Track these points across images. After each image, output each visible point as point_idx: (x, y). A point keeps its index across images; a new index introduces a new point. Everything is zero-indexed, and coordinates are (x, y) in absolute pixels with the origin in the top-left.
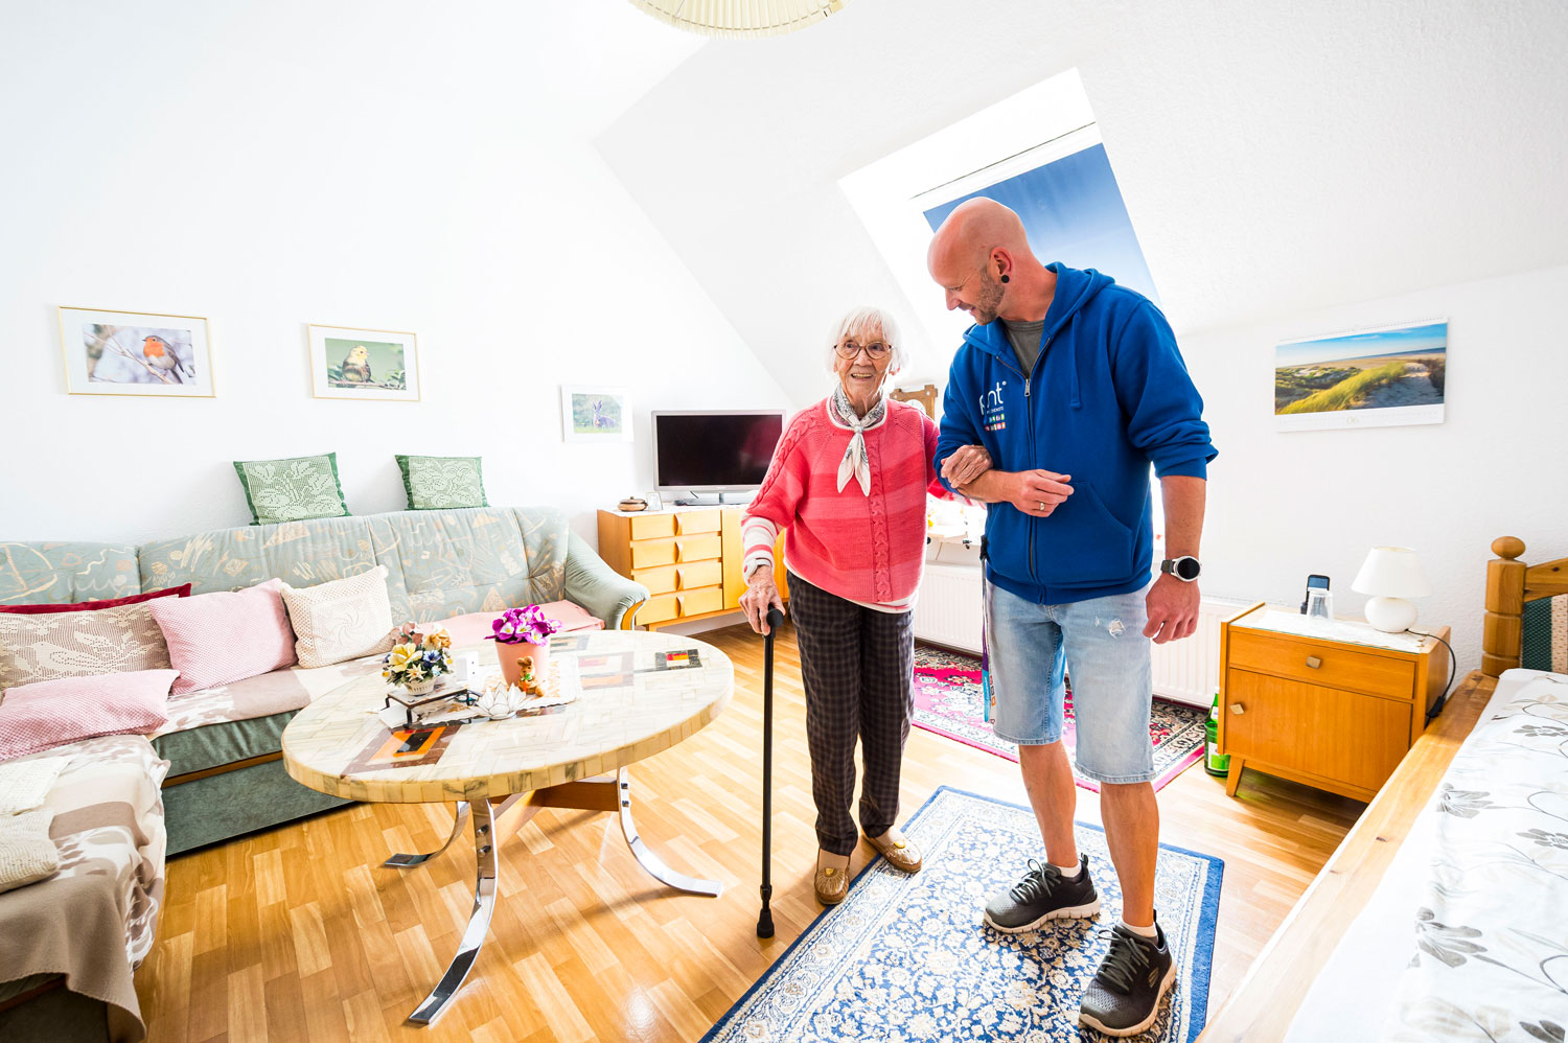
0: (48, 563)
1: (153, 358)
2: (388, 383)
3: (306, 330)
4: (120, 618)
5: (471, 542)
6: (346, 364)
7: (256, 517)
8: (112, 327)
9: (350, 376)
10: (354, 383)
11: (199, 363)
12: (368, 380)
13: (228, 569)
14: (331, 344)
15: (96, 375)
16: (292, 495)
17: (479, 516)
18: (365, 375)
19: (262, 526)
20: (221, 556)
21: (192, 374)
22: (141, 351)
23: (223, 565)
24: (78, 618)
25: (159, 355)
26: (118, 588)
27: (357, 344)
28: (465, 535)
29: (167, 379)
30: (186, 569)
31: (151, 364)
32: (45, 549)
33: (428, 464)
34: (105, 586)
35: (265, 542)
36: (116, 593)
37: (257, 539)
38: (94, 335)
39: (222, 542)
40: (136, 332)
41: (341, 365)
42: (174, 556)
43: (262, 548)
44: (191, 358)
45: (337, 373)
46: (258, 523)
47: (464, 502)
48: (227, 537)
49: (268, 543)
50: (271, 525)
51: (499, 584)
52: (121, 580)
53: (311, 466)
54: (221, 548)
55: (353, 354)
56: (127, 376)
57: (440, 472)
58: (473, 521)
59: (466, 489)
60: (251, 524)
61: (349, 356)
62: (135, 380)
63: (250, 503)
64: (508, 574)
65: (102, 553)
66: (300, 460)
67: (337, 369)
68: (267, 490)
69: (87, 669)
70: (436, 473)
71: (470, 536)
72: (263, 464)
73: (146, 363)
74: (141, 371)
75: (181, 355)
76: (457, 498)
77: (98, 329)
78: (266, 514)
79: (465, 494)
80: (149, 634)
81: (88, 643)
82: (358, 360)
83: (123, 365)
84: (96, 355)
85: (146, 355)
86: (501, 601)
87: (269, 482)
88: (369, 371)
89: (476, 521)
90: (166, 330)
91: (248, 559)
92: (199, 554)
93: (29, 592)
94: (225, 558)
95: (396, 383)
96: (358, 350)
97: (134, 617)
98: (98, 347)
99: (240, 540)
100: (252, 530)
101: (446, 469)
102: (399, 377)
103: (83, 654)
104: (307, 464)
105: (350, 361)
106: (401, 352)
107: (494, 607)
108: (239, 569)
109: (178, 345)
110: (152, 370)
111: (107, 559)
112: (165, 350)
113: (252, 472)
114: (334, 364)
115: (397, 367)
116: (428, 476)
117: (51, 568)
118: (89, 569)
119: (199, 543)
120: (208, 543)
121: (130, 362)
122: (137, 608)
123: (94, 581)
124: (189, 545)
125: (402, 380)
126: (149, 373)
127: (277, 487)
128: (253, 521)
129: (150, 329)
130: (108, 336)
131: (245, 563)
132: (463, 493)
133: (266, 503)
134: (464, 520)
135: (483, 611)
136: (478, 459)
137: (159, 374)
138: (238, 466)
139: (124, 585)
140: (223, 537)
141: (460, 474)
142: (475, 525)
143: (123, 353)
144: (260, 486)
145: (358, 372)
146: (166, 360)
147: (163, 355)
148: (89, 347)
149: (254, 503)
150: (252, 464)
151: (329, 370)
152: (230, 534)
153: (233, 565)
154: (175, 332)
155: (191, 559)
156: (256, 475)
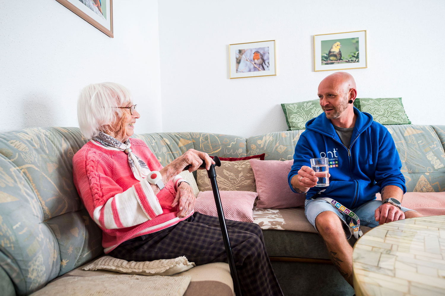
0: (219, 142)
1: (256, 61)
2: (350, 60)
3: (313, 39)
4: (239, 166)
5: (404, 144)
6: (330, 52)
7: (290, 127)
8: (244, 50)
9: (332, 58)
10: (333, 62)
11: (271, 61)
12: (340, 59)
13: (279, 149)
14: (324, 43)
15: (238, 70)
16: (305, 118)
17: (408, 129)
18: (338, 57)
19: (292, 131)
20: (276, 143)
21: (269, 66)
22: (252, 58)
23: (277, 148)
24: (225, 164)
25: (258, 59)
26: (240, 154)
27: (335, 41)
28: (401, 140)
29: (260, 69)
30: (263, 148)
31: (255, 63)
32: (219, 136)
33: (371, 102)
34: (235, 153)
35: (293, 139)
36: (239, 156)
37: (290, 136)
38: (239, 54)
39: (277, 137)
40: (251, 50)
41: (328, 53)
42: (259, 142)
43: (292, 141)
44: (268, 59)
45: (326, 58)
46: (290, 130)
47: (396, 121)
48: (278, 135)
49: (295, 139)
50: (296, 131)
51: (428, 174)
52: (240, 151)
53: (313, 104)
54: (276, 140)
55: (334, 47)
56: (247, 69)
57: (378, 105)
58: (404, 132)
59: (396, 114)
60: (287, 130)
61: (332, 48)
62: (250, 71)
63: (287, 121)
64: (433, 167)
65: (235, 139)
66: (308, 102)
67: (326, 55)
68: (294, 115)
69: (227, 187)
70: (376, 106)
71: (403, 141)
72: (293, 104)
73: (254, 63)
74: (252, 67)
75: (265, 58)
76: (392, 119)
77: (240, 51)
78: (294, 125)
79: (397, 116)
80: (249, 175)
81: (227, 175)
82: (336, 49)
83: (246, 64)
84: (238, 62)
85: (254, 59)
86: (429, 186)
87: (295, 111)
88: (341, 55)
89: (406, 132)
90: (261, 48)
91: (286, 146)
92: (268, 142)
93: (213, 152)
94: (277, 145)
95: (354, 59)
96: (336, 44)
97: (244, 166)
98: (239, 59)
99: (284, 137)
100: (288, 133)
101: (383, 103)
102: (356, 56)
103: (225, 180)
104: (311, 103)
105: (332, 50)
106: (358, 42)
107: (424, 189)
108: (283, 150)
109: (264, 53)
110: (255, 66)
111: (237, 142)
112: (260, 57)
113: (288, 107)
114: (324, 53)
115: (355, 50)
116: (372, 107)
117: (220, 144)
118: (231, 145)
119: (268, 137)
120: (271, 137)
121: (248, 63)
122: (245, 162)
123: (232, 151)
124: (264, 138)
125: (357, 57)
126: (254, 67)
127: (298, 114)
128: (288, 129)
129: (256, 48)
130: (243, 54)
131: (285, 148)
132: (395, 116)
133: (294, 120)
134: (398, 131)
135: (416, 191)
136: (400, 99)
137: (257, 67)
138: (283, 105)
139: (241, 153)
140: (277, 135)
141: (391, 106)
142: (406, 134)
143: (247, 60)
144: (291, 113)
145: (335, 56)
146: (260, 61)
147: (259, 59)
148: (237, 59)
149: (290, 120)
150: (288, 105)
151: (322, 57)
152: (280, 134)
153: (280, 148)
154: (263, 49)
155: (265, 143)
156: (290, 108)
